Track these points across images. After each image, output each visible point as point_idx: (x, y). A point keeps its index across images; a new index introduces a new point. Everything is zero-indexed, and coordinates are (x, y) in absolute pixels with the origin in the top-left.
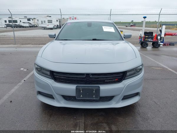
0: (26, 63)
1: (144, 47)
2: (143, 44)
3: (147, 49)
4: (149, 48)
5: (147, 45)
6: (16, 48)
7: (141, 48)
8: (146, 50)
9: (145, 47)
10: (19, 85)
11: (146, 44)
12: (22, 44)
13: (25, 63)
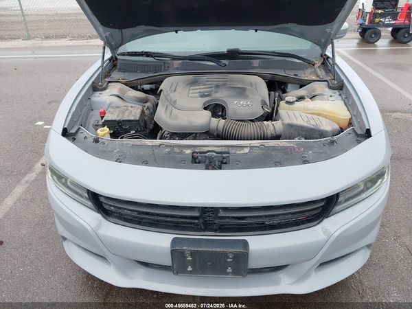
0: (53, 101)
1: (369, 43)
2: (367, 34)
3: (376, 46)
4: (383, 43)
5: (378, 35)
6: (33, 52)
7: (359, 45)
8: (374, 52)
9: (372, 40)
10: (27, 182)
11: (375, 34)
12: (47, 38)
13: (50, 103)
